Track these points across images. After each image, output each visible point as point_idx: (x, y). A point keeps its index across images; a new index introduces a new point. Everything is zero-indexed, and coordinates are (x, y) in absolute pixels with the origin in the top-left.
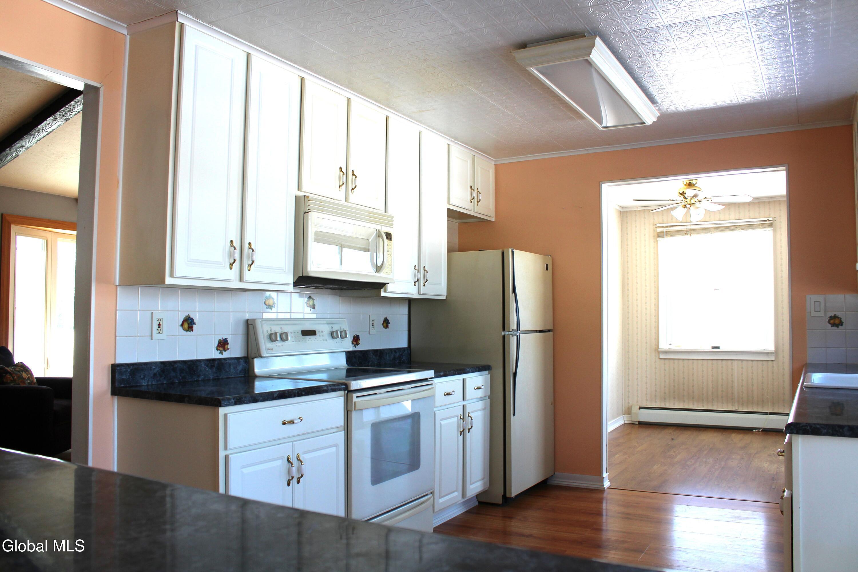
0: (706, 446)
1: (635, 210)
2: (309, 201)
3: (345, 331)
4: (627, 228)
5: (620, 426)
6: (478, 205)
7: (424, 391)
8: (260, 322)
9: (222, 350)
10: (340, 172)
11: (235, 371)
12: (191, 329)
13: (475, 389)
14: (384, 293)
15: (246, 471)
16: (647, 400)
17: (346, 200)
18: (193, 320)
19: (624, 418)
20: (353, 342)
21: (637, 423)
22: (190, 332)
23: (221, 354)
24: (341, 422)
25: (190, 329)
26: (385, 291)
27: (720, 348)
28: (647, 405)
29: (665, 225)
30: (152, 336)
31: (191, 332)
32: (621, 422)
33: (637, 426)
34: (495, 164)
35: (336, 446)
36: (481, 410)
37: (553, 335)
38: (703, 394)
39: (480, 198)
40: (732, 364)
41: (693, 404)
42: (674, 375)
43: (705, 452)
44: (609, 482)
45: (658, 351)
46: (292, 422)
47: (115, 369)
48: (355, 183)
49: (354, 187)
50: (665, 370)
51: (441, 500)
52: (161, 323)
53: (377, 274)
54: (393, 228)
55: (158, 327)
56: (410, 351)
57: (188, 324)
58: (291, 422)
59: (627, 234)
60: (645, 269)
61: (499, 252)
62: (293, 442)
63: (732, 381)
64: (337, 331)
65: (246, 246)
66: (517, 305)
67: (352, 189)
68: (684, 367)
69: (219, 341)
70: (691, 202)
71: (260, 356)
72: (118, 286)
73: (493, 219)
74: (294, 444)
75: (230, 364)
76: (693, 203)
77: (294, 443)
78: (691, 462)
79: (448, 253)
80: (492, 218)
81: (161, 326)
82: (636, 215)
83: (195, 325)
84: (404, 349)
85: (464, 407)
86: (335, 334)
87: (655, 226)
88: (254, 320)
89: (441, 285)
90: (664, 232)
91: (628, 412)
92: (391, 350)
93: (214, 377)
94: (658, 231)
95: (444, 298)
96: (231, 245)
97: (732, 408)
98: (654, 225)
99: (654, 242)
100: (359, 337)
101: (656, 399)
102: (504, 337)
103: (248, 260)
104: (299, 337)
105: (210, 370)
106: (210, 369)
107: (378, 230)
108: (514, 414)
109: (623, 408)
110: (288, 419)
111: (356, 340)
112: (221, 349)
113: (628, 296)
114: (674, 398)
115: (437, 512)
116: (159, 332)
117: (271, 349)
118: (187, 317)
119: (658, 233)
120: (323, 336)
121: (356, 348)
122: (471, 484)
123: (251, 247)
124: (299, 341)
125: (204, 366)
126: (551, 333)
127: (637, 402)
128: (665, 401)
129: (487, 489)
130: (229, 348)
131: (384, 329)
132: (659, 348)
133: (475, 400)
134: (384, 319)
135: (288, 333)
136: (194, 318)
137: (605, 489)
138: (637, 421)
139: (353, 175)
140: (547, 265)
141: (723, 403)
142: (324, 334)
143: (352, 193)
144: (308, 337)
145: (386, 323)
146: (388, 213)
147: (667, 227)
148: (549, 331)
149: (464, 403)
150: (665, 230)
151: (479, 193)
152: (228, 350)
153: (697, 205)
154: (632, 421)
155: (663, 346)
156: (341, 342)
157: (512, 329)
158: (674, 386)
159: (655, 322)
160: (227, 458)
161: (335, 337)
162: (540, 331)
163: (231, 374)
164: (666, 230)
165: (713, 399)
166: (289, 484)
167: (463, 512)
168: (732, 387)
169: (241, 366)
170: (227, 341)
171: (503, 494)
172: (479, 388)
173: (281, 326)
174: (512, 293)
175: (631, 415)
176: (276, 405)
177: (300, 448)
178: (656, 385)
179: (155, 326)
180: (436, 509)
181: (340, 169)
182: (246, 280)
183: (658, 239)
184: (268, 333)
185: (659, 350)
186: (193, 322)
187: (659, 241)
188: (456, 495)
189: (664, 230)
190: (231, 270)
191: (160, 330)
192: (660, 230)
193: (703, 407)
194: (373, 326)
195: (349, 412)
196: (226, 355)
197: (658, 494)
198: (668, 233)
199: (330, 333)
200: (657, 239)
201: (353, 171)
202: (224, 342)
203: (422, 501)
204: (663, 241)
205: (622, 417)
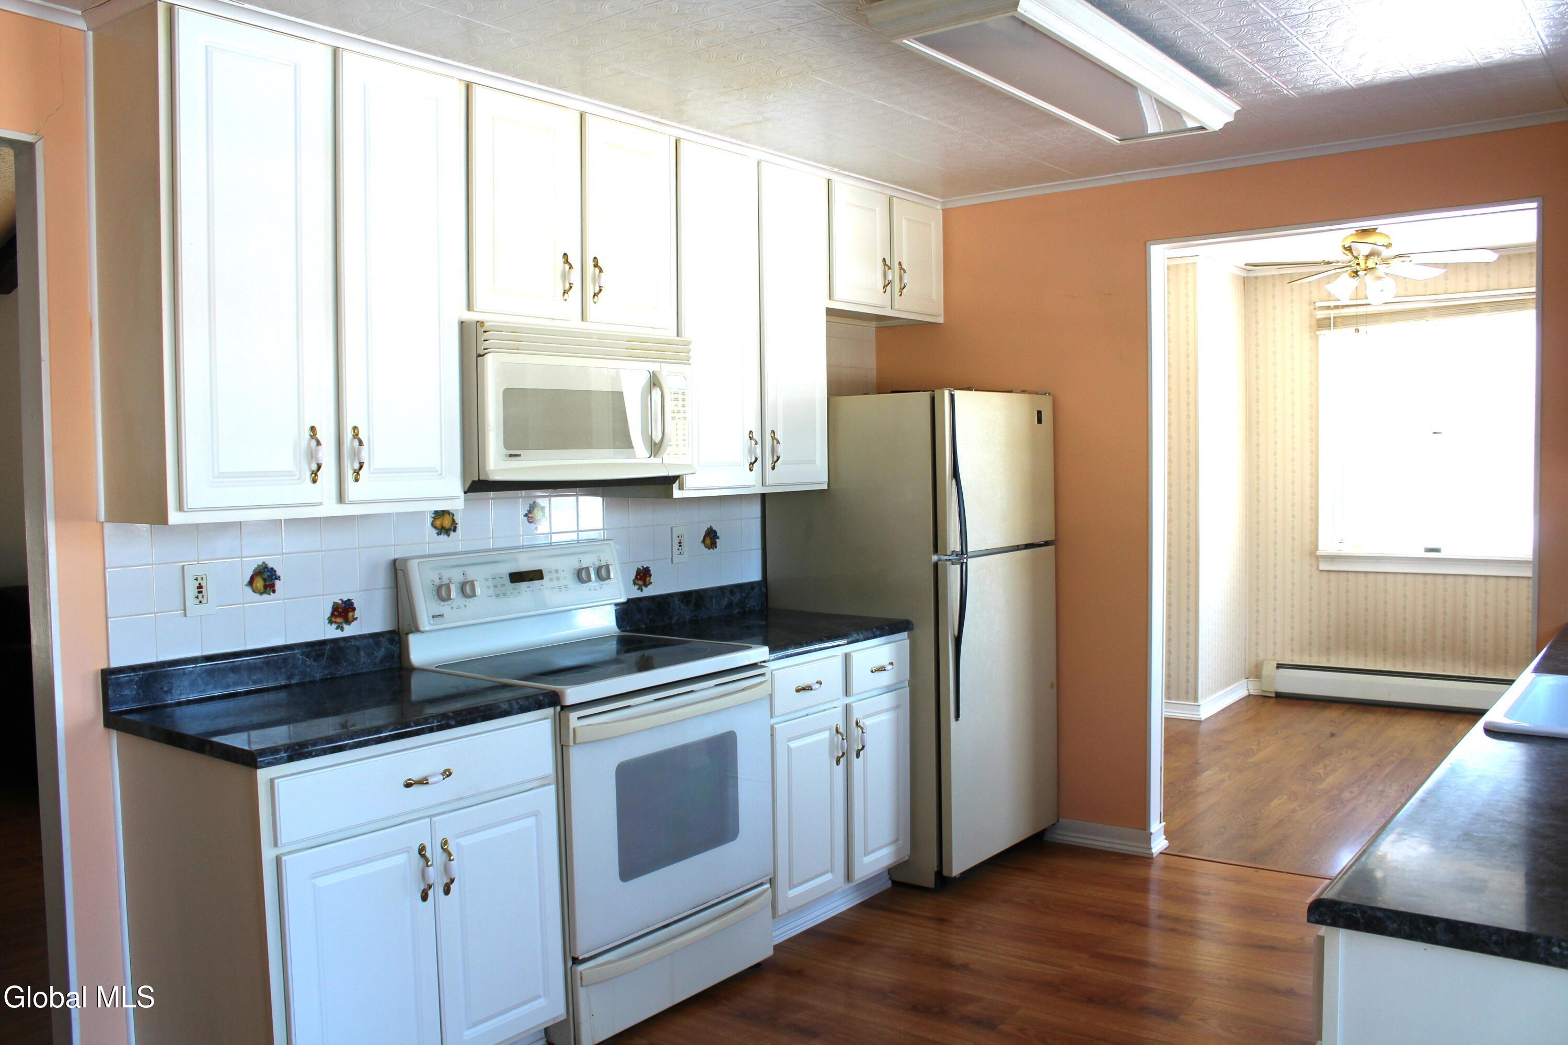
0: (1395, 754)
1: (1273, 275)
2: (485, 332)
3: (607, 567)
4: (1256, 311)
5: (1237, 701)
6: (901, 295)
7: (743, 690)
8: (417, 564)
9: (341, 623)
10: (565, 263)
11: (369, 661)
12: (270, 588)
13: (872, 672)
14: (681, 491)
15: (321, 882)
16: (1293, 651)
17: (583, 318)
18: (275, 571)
19: (1247, 684)
20: (636, 582)
21: (1273, 695)
22: (270, 595)
23: (339, 630)
24: (547, 766)
25: (268, 589)
26: (681, 488)
27: (1442, 551)
28: (1292, 661)
29: (1332, 304)
30: (185, 610)
31: (272, 594)
32: (1243, 693)
33: (1272, 701)
34: (943, 208)
35: (536, 814)
36: (888, 711)
37: (1056, 547)
38: (1405, 643)
39: (906, 281)
40: (1465, 583)
41: (1385, 660)
42: (1347, 602)
43: (1388, 770)
44: (1166, 839)
45: (1315, 556)
46: (425, 782)
47: (109, 677)
48: (599, 283)
49: (597, 290)
50: (1329, 593)
51: (792, 893)
52: (203, 584)
53: (653, 460)
54: (690, 364)
55: (197, 592)
56: (766, 588)
57: (265, 580)
58: (423, 782)
59: (1257, 322)
60: (1292, 393)
61: (926, 396)
62: (431, 816)
63: (1465, 618)
64: (587, 569)
65: (348, 434)
66: (961, 500)
67: (595, 295)
68: (1367, 587)
69: (333, 606)
70: (1367, 265)
71: (417, 630)
72: (105, 523)
73: (941, 320)
74: (435, 821)
75: (358, 649)
76: (1372, 268)
77: (434, 819)
78: (1351, 792)
79: (832, 399)
80: (938, 317)
81: (204, 590)
82: (1274, 285)
83: (280, 580)
84: (752, 585)
85: (847, 709)
86: (584, 575)
87: (1312, 307)
88: (405, 560)
89: (815, 463)
90: (1330, 318)
91: (1255, 672)
92: (722, 590)
93: (323, 676)
94: (1319, 317)
95: (825, 487)
96: (311, 436)
97: (1464, 672)
98: (1310, 304)
99: (1311, 338)
100: (649, 571)
101: (1310, 649)
102: (936, 565)
103: (352, 464)
104: (504, 586)
105: (315, 664)
106: (315, 660)
107: (653, 372)
108: (957, 716)
109: (1245, 665)
110: (416, 777)
111: (643, 576)
112: (339, 620)
113: (1258, 445)
114: (1347, 648)
115: (783, 915)
116: (201, 602)
117: (440, 615)
118: (262, 568)
119: (1319, 320)
120: (558, 579)
121: (643, 591)
122: (865, 855)
123: (357, 435)
124: (505, 595)
125: (300, 657)
126: (1051, 548)
127: (1274, 654)
128: (1328, 655)
129: (907, 858)
130: (357, 618)
131: (707, 549)
132: (1317, 549)
133: (875, 693)
134: (707, 530)
135: (475, 582)
136: (275, 568)
137: (1154, 856)
138: (1273, 691)
139: (596, 266)
140: (1039, 413)
141: (1444, 661)
142: (561, 574)
143: (595, 303)
144: (523, 585)
145: (711, 539)
146: (683, 336)
147: (1337, 307)
148: (1047, 544)
149: (848, 700)
150: (1332, 313)
151: (902, 271)
152: (355, 621)
153: (1381, 270)
154: (1263, 691)
155: (1326, 546)
156: (601, 588)
157: (953, 550)
158: (1348, 625)
159: (1311, 497)
160: (278, 860)
161: (584, 580)
162: (1027, 546)
163: (360, 666)
164: (1334, 314)
165: (1424, 653)
166: (424, 897)
167: (849, 907)
168: (1465, 630)
169: (383, 650)
170: (352, 604)
171: (936, 869)
172: (882, 669)
173: (464, 569)
174: (952, 479)
175: (1261, 679)
176: (388, 751)
177: (446, 827)
178: (1310, 622)
179: (191, 590)
180: (781, 909)
181: (563, 257)
182: (350, 500)
183: (1318, 333)
184: (433, 584)
185: (1318, 553)
186: (275, 575)
187: (1320, 337)
188: (831, 879)
189: (1330, 314)
190: (316, 484)
191: (203, 597)
192: (1321, 314)
193: (1405, 667)
194: (680, 548)
195: (564, 747)
196: (350, 631)
197: (1256, 871)
198: (1338, 320)
199: (576, 572)
200: (1315, 332)
201: (595, 258)
202: (345, 607)
203: (746, 899)
204: (1328, 337)
205: (1244, 683)
